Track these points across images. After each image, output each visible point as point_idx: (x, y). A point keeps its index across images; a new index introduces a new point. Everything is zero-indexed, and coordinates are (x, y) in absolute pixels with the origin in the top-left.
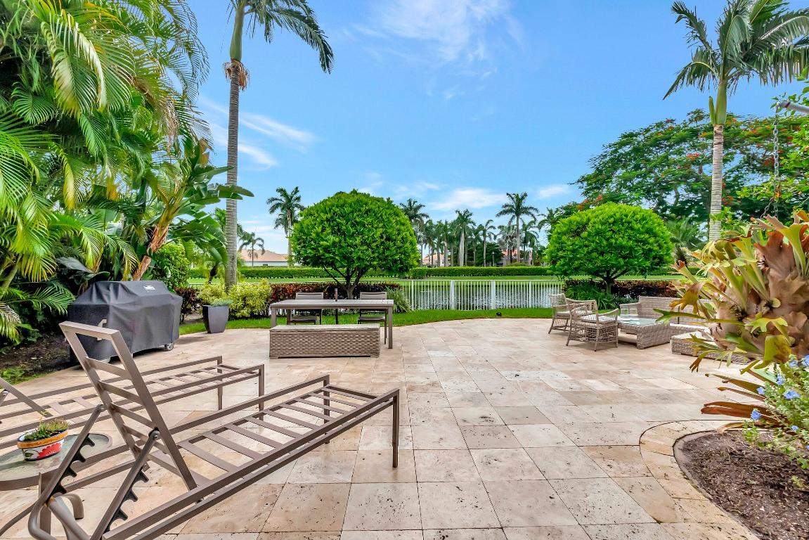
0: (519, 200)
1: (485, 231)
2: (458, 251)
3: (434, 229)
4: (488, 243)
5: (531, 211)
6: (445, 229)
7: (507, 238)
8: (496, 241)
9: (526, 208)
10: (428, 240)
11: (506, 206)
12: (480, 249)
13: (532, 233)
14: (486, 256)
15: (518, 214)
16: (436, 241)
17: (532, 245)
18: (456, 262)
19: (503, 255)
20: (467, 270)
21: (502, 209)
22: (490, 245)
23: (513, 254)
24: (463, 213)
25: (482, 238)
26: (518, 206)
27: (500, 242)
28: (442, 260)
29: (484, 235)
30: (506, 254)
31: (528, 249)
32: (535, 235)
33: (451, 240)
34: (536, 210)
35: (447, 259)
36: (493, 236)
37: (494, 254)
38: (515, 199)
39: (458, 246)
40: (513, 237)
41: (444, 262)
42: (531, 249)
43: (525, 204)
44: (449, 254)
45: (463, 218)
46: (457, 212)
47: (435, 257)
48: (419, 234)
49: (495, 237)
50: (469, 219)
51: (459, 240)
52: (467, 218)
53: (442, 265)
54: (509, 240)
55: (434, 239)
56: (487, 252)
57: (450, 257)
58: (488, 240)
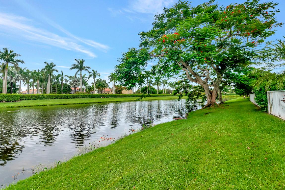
0: (82, 62)
1: (62, 78)
2: (46, 87)
3: (30, 74)
5: (87, 69)
6: (38, 74)
8: (68, 83)
9: (84, 67)
10: (26, 80)
11: (74, 65)
12: (59, 86)
13: (86, 80)
14: (63, 89)
15: (81, 69)
16: (31, 81)
17: (86, 85)
18: (45, 91)
19: (71, 89)
20: (52, 96)
21: (73, 67)
22: (65, 85)
23: (77, 89)
24: (50, 64)
25: (60, 81)
26: (81, 65)
27: (70, 83)
28: (35, 91)
29: (62, 80)
30: (73, 89)
31: (83, 87)
32: (87, 81)
33: (42, 81)
34: (90, 68)
35: (39, 91)
37: (67, 89)
38: (79, 62)
39: (47, 85)
40: (77, 81)
41: (37, 92)
42: (85, 87)
43: (84, 65)
44: (41, 89)
45: (50, 67)
46: (45, 63)
47: (31, 91)
48: (17, 75)
49: (67, 81)
50: (54, 68)
51: (47, 81)
52: (52, 67)
53: (36, 93)
54: (75, 82)
55: (30, 79)
56: (63, 88)
57: (41, 90)
58: (64, 82)
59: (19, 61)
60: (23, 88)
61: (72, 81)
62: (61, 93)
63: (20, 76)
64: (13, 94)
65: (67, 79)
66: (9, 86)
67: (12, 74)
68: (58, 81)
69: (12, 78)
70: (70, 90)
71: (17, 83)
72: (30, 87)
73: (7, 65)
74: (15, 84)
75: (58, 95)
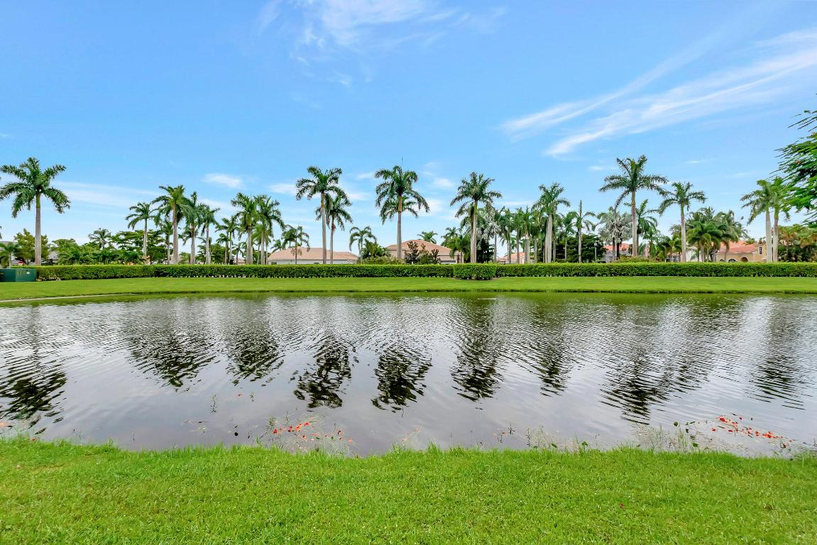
0: (636, 167)
1: (579, 219)
2: (543, 247)
3: (511, 218)
4: (584, 235)
5: (656, 183)
6: (526, 218)
7: (613, 226)
8: (596, 233)
10: (505, 233)
11: (614, 177)
12: (573, 243)
13: (649, 220)
14: (582, 251)
15: (632, 188)
16: (514, 233)
17: (649, 236)
18: (541, 257)
19: (605, 250)
20: (557, 268)
21: (608, 183)
22: (586, 238)
23: (620, 249)
24: (549, 190)
25: (575, 229)
26: (635, 176)
27: (602, 233)
28: (522, 256)
29: (579, 225)
30: (611, 248)
31: (642, 241)
32: (653, 222)
33: (534, 232)
34: (663, 180)
35: (529, 256)
36: (590, 227)
37: (592, 249)
38: (629, 167)
39: (544, 241)
40: (621, 226)
41: (526, 260)
42: (647, 242)
43: (646, 171)
44: (532, 251)
45: (550, 197)
46: (541, 187)
47: (514, 256)
48: (490, 224)
49: (594, 228)
50: (560, 197)
51: (544, 231)
52: (556, 195)
53: (522, 262)
54: (615, 229)
55: (511, 231)
56: (582, 246)
57: (532, 254)
58: (584, 231)
59: (493, 194)
60: (501, 250)
61: (607, 226)
62: (577, 261)
63: (495, 224)
64: (485, 264)
65: (595, 221)
66: (480, 248)
67: (484, 222)
68: (569, 229)
69: (483, 230)
70: (601, 251)
71: (491, 241)
72: (513, 248)
73: (476, 204)
74: (488, 243)
75: (572, 267)
